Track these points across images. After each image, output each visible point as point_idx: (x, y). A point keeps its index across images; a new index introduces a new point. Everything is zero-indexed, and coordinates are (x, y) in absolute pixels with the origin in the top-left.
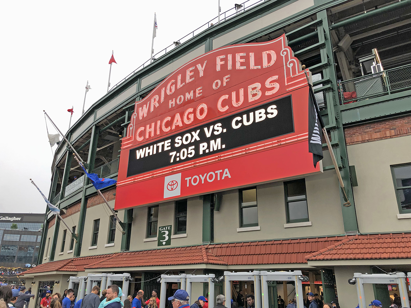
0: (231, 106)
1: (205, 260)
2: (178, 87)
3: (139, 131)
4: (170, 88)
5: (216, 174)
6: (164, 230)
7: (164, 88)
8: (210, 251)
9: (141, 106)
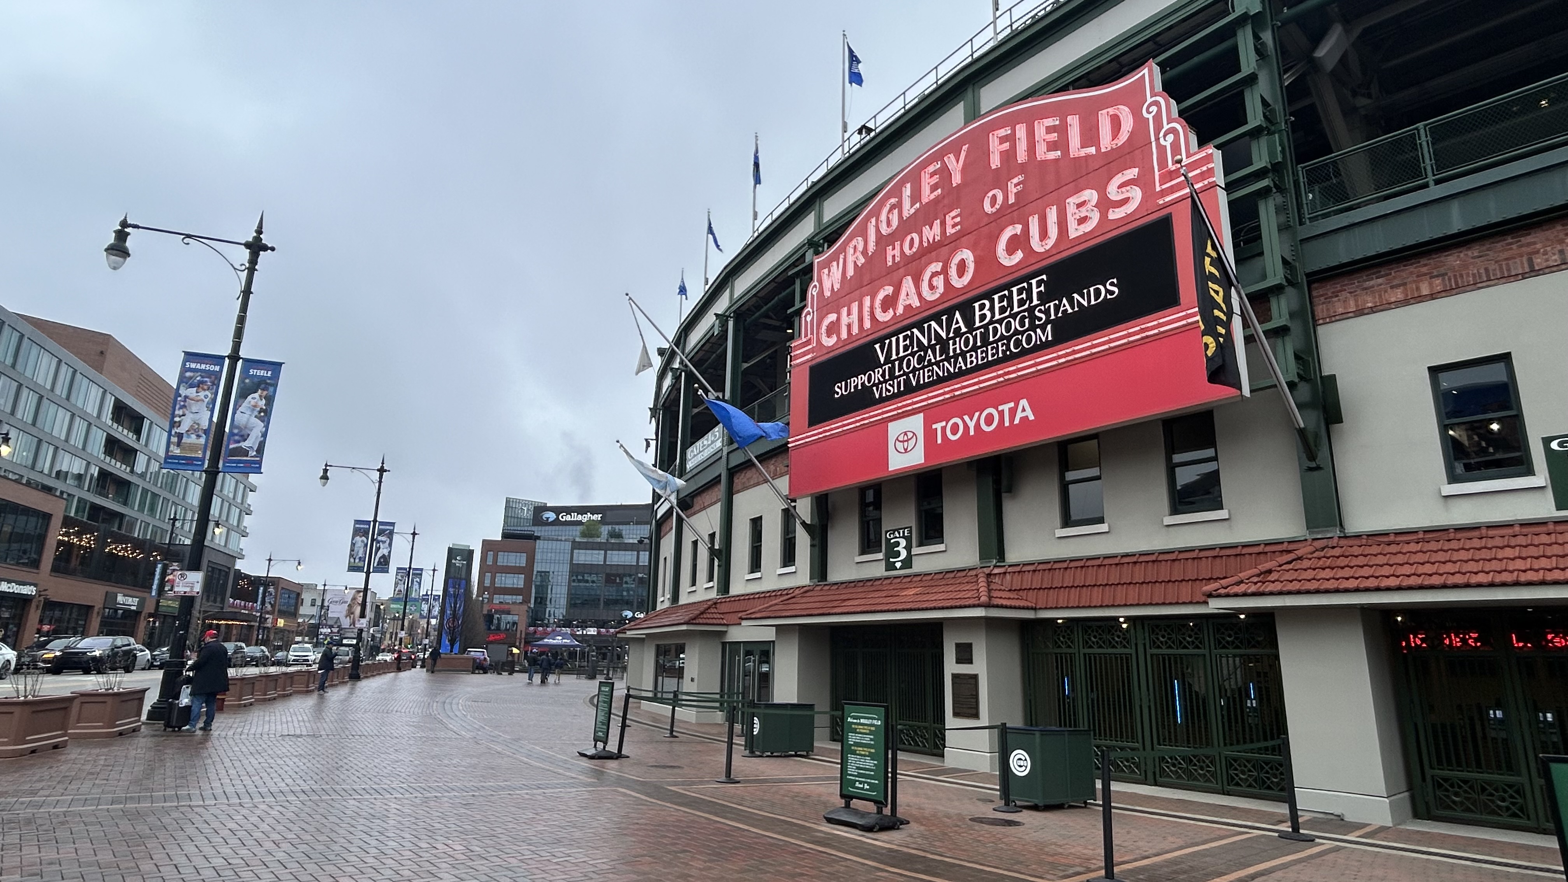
0: (1029, 251)
1: (984, 599)
2: (906, 215)
3: (826, 322)
4: (888, 218)
5: (1001, 414)
6: (896, 537)
7: (873, 220)
8: (997, 580)
9: (827, 264)
